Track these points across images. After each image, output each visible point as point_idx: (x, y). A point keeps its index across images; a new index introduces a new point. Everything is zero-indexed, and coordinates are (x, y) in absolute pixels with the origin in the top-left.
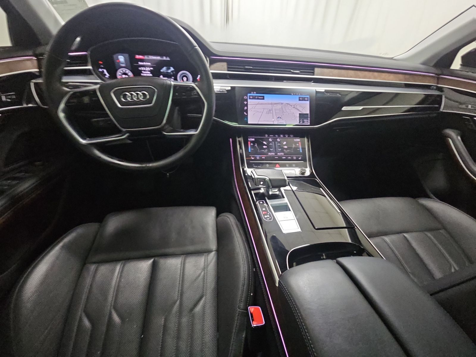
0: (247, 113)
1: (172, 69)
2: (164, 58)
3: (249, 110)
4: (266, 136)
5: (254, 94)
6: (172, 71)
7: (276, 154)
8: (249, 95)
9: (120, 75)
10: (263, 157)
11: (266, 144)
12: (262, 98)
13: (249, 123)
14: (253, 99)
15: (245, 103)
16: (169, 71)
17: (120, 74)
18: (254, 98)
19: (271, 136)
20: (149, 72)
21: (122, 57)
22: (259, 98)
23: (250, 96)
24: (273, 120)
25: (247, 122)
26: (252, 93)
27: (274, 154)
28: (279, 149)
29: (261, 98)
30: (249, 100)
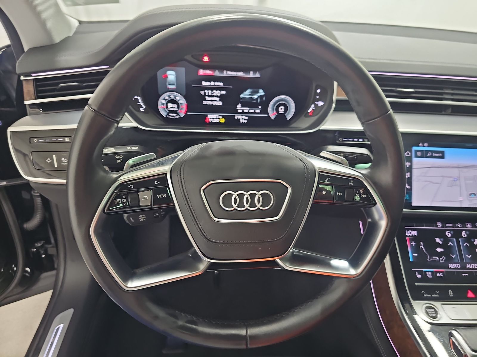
0: (410, 184)
1: (261, 92)
2: (251, 74)
3: (414, 178)
4: (439, 224)
5: (424, 146)
6: (261, 97)
7: (464, 267)
8: (415, 148)
9: (163, 104)
10: (439, 272)
11: (441, 243)
12: (440, 155)
13: (414, 204)
14: (421, 157)
15: (408, 164)
16: (255, 97)
17: (164, 101)
18: (424, 155)
19: (447, 225)
20: (218, 99)
21: (173, 73)
22: (435, 155)
23: (416, 151)
24: (461, 199)
25: (411, 203)
26: (421, 144)
27: (458, 266)
28: (467, 255)
29: (437, 155)
30: (415, 160)
